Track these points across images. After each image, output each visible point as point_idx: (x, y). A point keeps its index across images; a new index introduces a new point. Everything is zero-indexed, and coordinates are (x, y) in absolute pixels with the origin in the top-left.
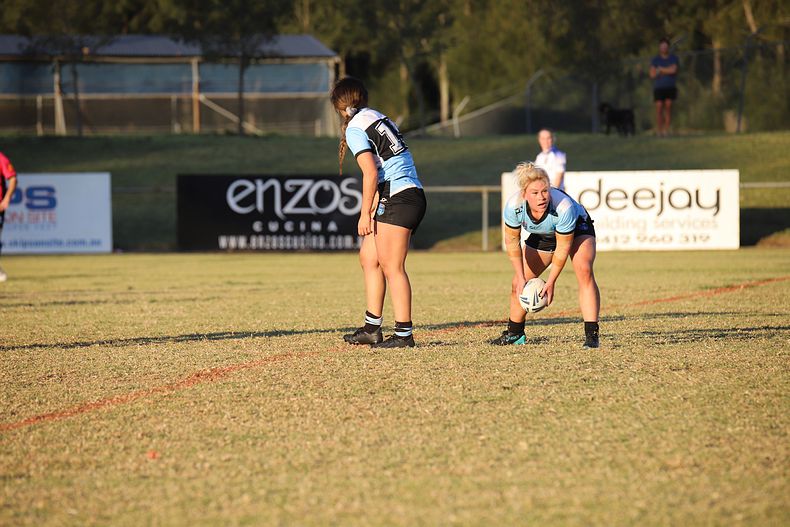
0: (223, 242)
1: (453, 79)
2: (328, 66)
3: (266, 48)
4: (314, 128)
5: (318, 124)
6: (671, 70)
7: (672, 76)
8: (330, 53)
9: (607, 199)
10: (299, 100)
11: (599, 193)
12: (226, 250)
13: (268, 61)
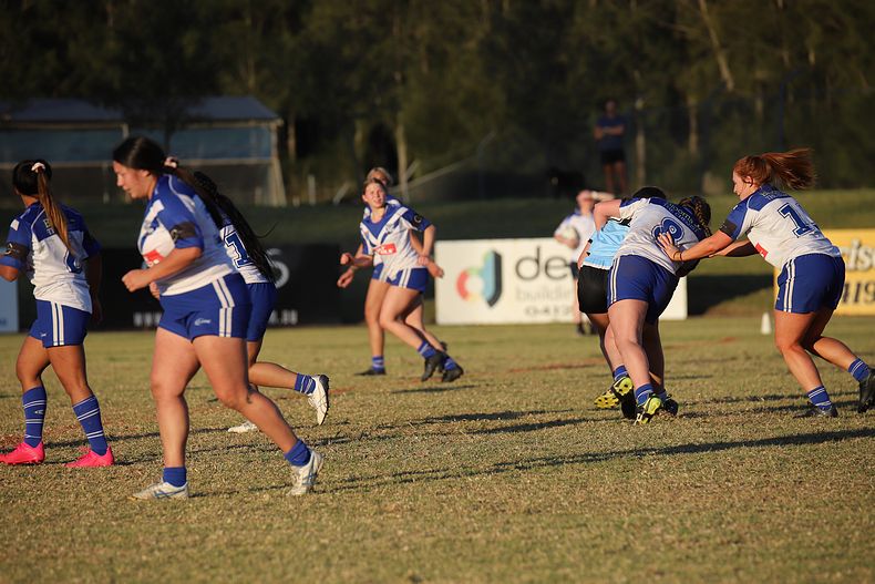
0: (138, 319)
1: (412, 143)
2: (270, 130)
3: (193, 111)
4: (253, 195)
5: (258, 192)
6: (618, 130)
7: (618, 137)
8: (273, 115)
9: (547, 267)
10: (240, 167)
11: (537, 261)
12: (142, 328)
13: (196, 126)
